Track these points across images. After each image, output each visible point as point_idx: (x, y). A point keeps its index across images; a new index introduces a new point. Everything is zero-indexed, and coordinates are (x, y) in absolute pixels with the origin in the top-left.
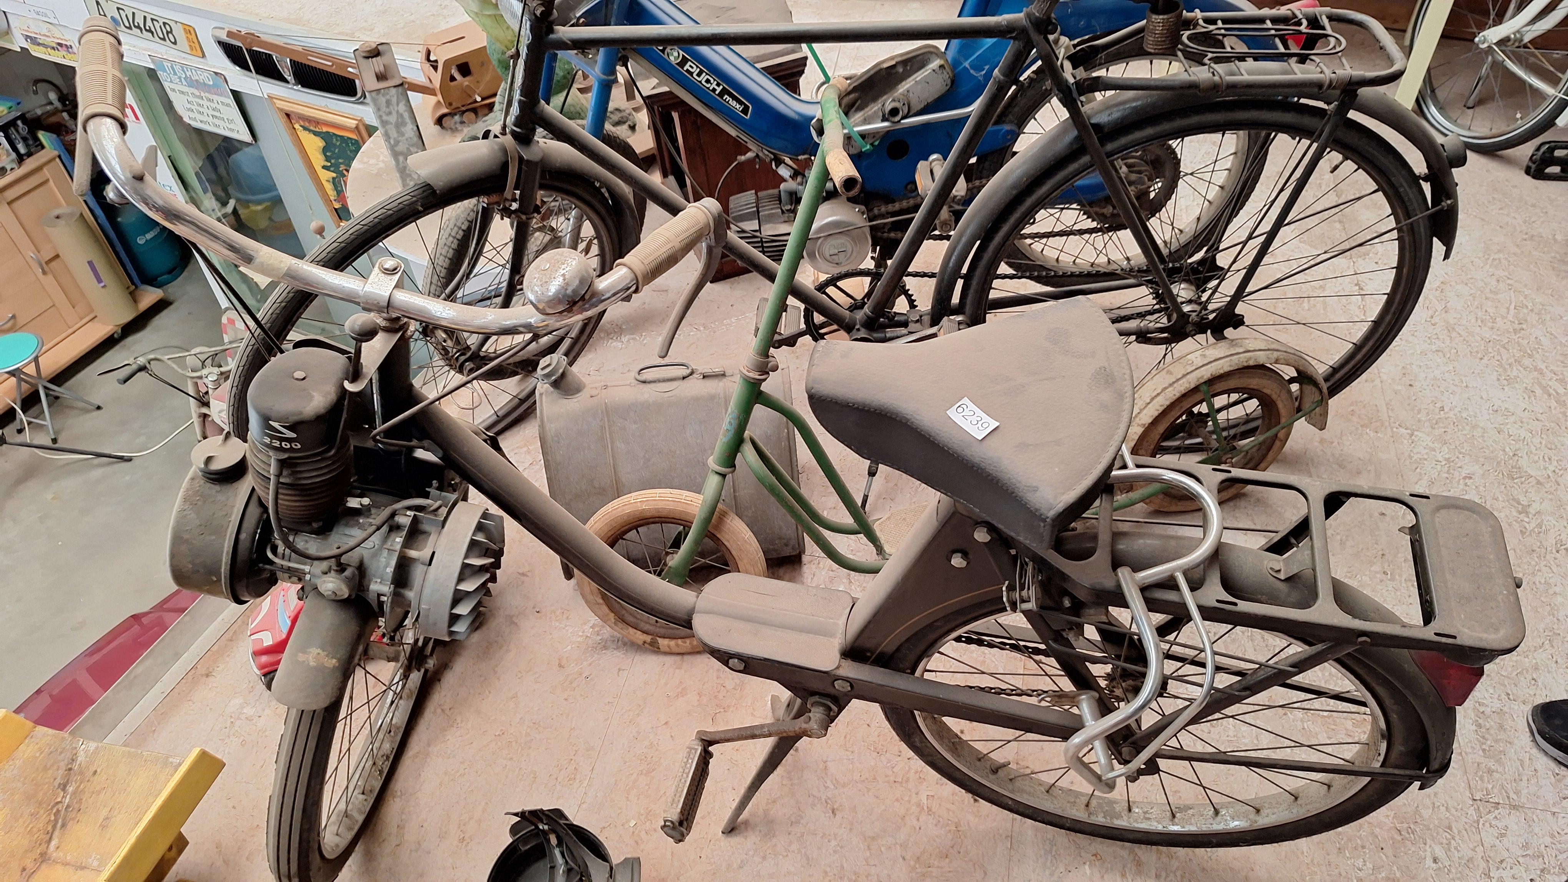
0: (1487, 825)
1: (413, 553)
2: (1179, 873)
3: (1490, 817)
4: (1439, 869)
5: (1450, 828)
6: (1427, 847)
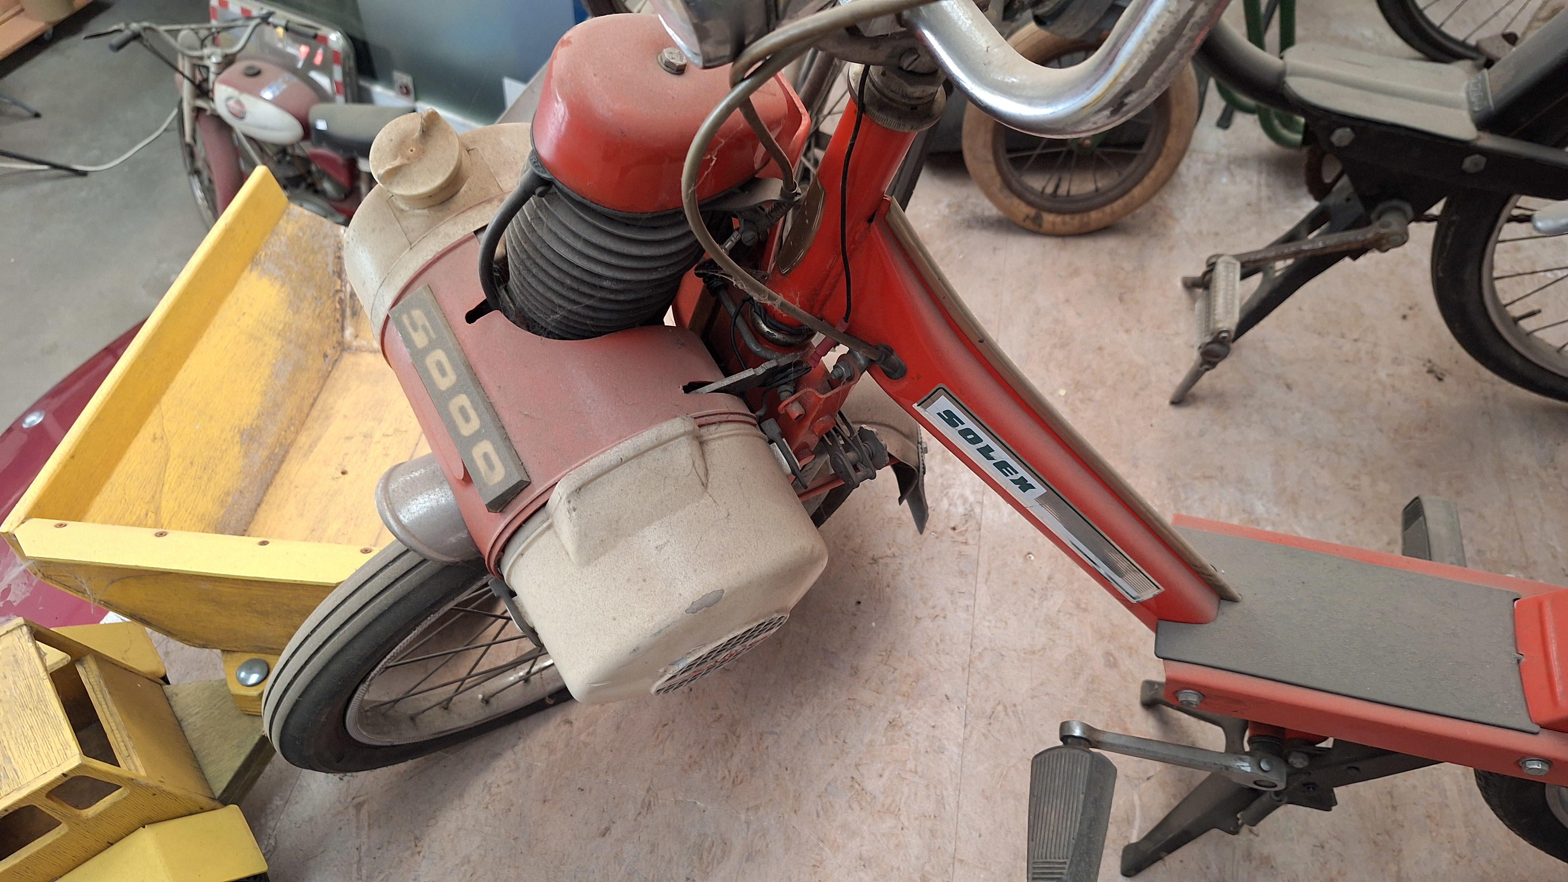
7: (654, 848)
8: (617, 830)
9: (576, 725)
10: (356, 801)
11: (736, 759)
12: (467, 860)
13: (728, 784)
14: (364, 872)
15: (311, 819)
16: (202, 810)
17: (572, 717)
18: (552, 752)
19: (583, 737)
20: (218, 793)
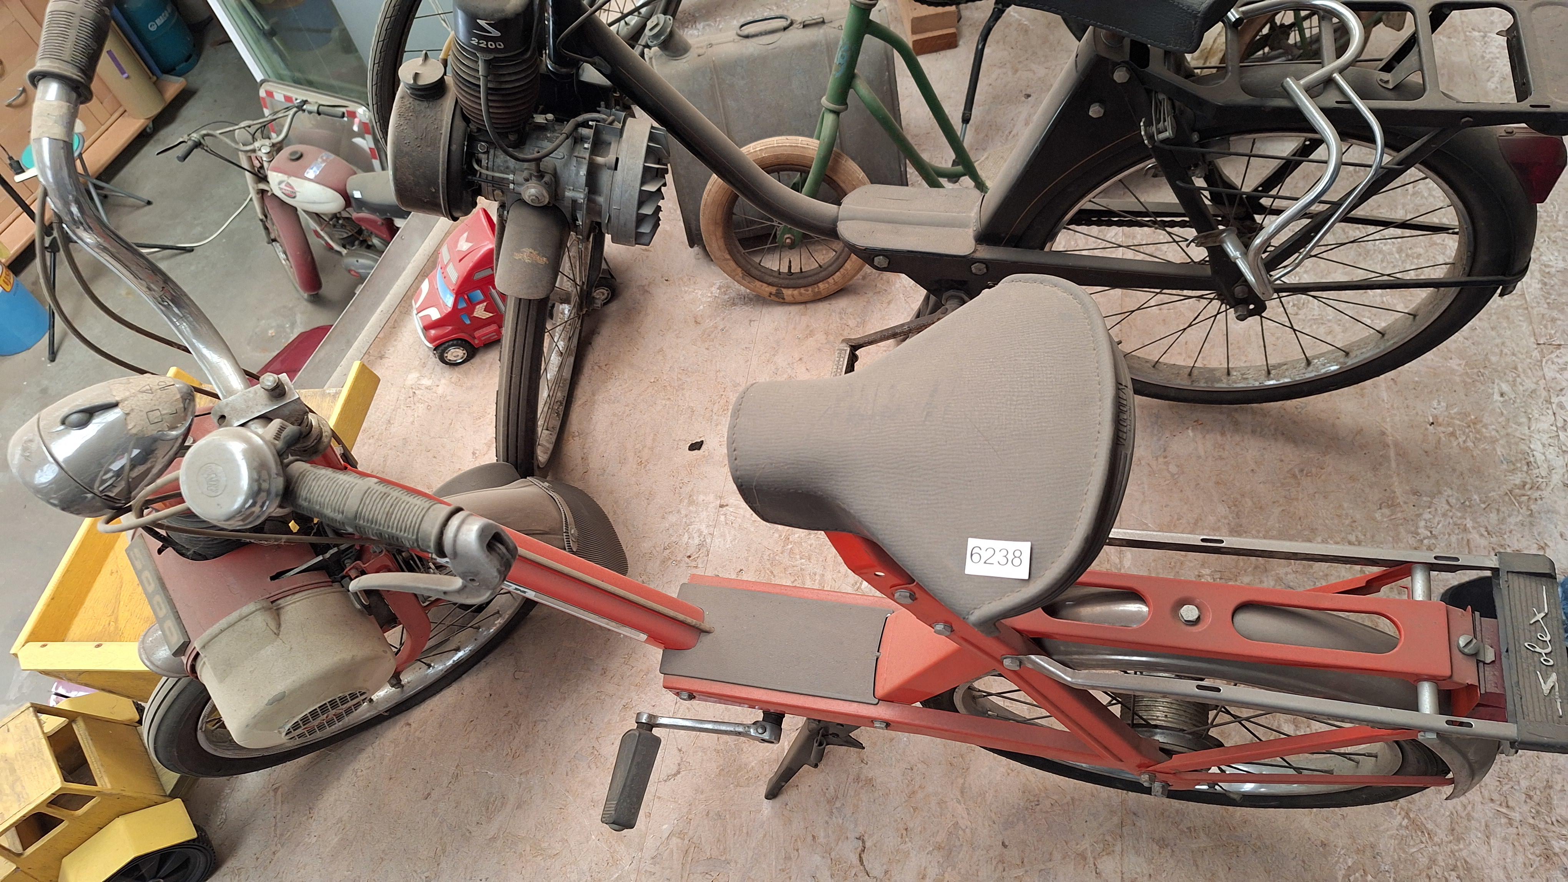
0: (1550, 362)
1: (600, 160)
2: (1272, 428)
3: (1553, 356)
4: (1505, 401)
5: (1516, 368)
6: (1495, 386)
7: (458, 804)
8: (435, 795)
9: (413, 725)
10: (274, 787)
11: (516, 741)
12: (340, 820)
13: (510, 758)
14: (278, 832)
15: (247, 801)
16: (157, 804)
17: (411, 721)
18: (396, 746)
19: (417, 733)
20: (168, 793)
